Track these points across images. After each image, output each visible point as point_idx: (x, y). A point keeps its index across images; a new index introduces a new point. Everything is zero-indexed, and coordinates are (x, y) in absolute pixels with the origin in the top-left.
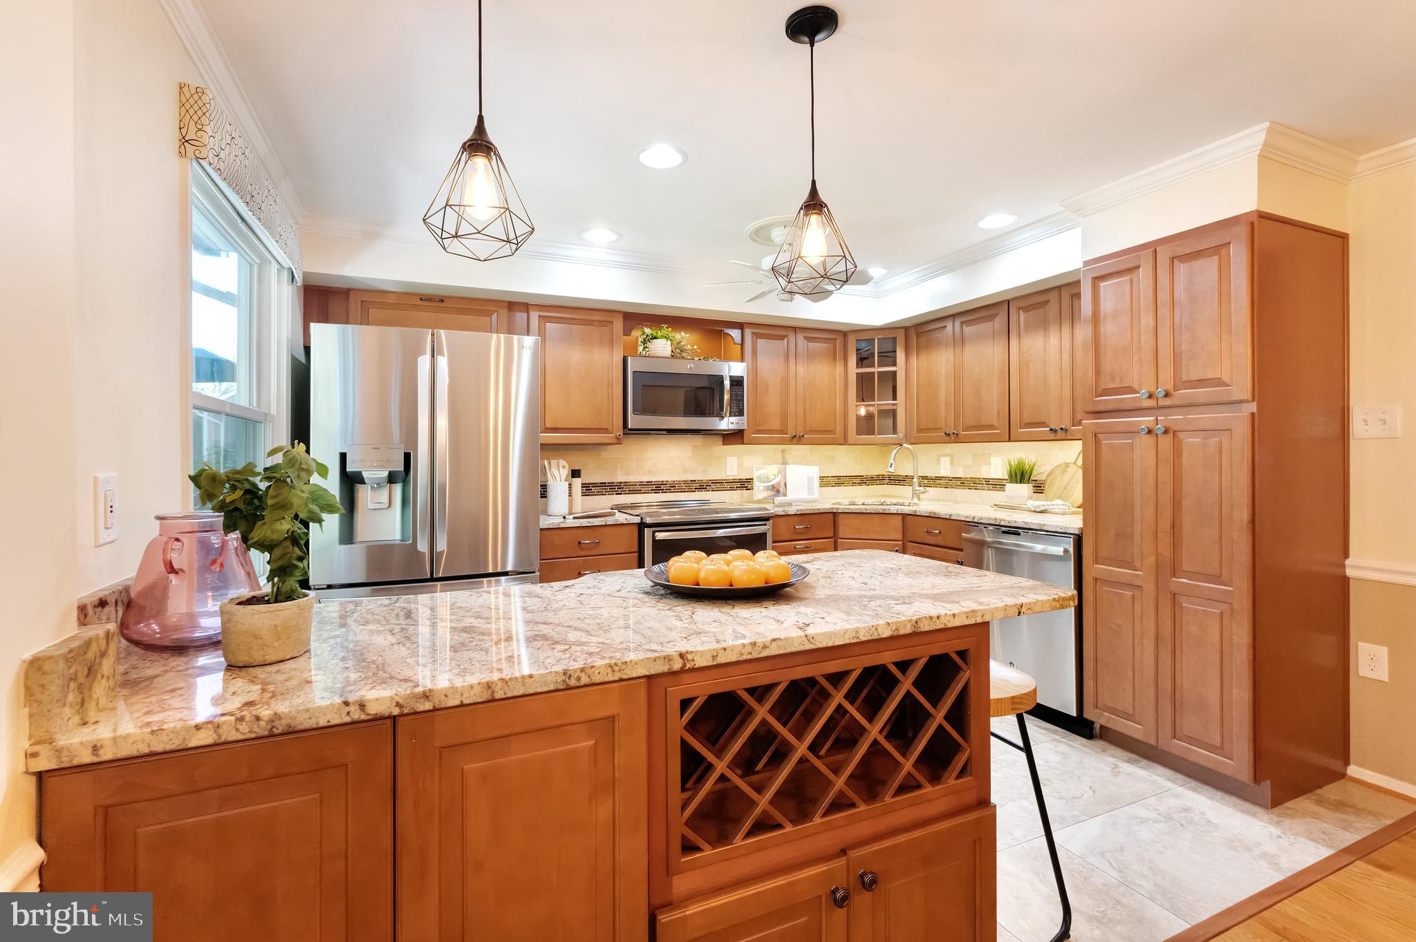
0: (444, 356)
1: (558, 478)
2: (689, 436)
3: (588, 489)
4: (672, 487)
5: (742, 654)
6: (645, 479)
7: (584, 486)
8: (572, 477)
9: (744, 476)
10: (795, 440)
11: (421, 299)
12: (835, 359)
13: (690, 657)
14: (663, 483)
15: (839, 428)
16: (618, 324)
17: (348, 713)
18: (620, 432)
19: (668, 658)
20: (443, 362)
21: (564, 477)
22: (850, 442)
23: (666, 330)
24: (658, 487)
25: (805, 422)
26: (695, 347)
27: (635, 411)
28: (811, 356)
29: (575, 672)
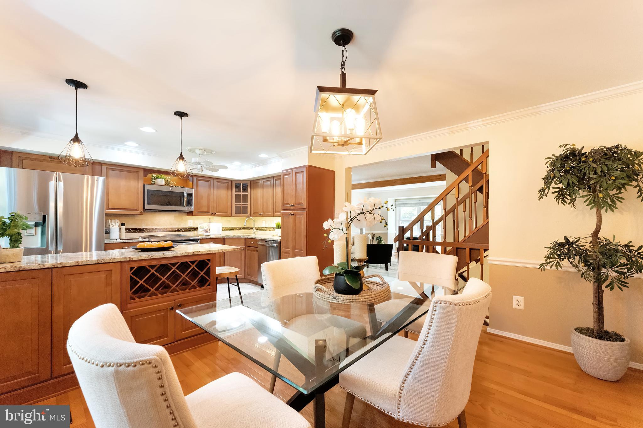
0: (61, 181)
1: (115, 226)
2: (173, 212)
3: (128, 231)
4: (166, 230)
5: (146, 258)
6: (154, 227)
7: (126, 229)
8: (121, 226)
9: (195, 227)
10: (213, 215)
11: (50, 158)
12: (228, 189)
13: (131, 258)
14: (162, 229)
15: (229, 211)
16: (141, 173)
17: (40, 267)
18: (142, 211)
19: (126, 258)
20: (61, 184)
21: (117, 226)
22: (233, 216)
23: (162, 176)
24: (160, 230)
25: (216, 209)
26: (174, 182)
27: (148, 203)
28: (218, 188)
29: (101, 260)
